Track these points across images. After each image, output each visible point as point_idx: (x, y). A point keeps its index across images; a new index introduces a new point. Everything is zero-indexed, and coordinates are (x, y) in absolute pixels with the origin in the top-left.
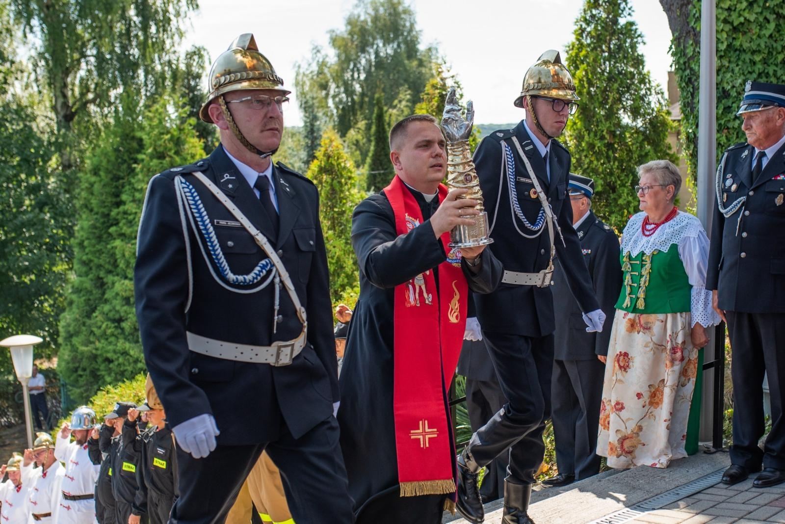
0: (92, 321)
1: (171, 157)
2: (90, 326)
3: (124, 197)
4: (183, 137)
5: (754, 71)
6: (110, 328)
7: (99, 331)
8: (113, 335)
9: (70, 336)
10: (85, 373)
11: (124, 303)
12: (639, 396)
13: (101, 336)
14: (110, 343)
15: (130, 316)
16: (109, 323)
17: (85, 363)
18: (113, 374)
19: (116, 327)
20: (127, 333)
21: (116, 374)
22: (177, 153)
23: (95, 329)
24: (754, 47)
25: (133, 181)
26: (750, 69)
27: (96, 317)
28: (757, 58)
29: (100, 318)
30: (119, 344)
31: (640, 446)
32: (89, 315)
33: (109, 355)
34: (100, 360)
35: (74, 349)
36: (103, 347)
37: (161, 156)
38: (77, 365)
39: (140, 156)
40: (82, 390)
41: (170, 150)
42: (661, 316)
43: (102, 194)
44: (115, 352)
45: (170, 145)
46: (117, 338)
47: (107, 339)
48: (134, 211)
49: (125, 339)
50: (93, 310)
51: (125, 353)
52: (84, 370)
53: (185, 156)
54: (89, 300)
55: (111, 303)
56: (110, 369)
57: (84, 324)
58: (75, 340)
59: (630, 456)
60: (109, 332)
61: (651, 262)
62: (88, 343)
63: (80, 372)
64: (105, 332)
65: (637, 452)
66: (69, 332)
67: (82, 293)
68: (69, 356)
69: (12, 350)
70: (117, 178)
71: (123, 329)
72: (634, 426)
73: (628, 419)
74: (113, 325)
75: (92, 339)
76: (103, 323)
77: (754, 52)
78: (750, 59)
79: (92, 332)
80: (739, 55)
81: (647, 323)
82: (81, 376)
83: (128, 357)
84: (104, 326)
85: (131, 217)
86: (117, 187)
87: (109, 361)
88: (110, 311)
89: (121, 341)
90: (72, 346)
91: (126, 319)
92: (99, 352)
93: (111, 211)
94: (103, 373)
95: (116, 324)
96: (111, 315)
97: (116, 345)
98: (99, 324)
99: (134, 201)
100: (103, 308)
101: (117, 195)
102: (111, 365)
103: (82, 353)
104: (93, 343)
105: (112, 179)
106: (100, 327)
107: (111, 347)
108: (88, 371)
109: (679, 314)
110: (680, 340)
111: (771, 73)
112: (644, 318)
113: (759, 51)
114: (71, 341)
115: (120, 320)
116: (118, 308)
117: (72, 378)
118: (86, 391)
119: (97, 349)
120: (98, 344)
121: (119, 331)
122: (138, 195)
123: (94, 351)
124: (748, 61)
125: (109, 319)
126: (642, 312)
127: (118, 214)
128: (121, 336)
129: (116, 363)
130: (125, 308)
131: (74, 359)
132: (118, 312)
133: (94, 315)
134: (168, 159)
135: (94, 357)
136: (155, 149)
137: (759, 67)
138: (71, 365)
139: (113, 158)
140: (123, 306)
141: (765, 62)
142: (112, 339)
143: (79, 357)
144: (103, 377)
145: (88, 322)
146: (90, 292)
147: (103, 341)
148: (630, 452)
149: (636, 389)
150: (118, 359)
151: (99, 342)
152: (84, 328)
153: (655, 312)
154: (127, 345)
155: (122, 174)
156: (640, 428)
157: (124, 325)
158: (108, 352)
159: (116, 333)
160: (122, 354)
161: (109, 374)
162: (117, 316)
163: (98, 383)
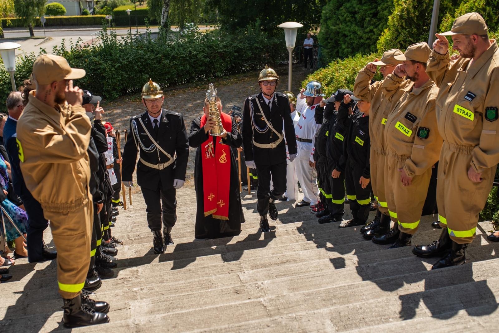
0: (340, 12)
2: (338, 15)
6: (349, 17)
7: (343, 18)
8: (349, 21)
9: (327, 19)
10: (332, 41)
11: (358, 3)
13: (343, 21)
14: (347, 26)
15: (361, 11)
16: (348, 14)
17: (332, 36)
18: (346, 44)
19: (352, 17)
20: (357, 21)
21: (348, 44)
23: (340, 17)
27: (342, 10)
29: (344, 10)
30: (352, 27)
32: (338, 8)
33: (346, 33)
34: (340, 35)
35: (328, 27)
36: (343, 28)
38: (328, 36)
40: (328, 50)
44: (349, 31)
46: (352, 23)
47: (346, 23)
49: (357, 24)
50: (341, 6)
51: (355, 33)
52: (331, 39)
55: (351, 3)
56: (345, 40)
57: (335, 13)
58: (329, 22)
60: (348, 19)
62: (335, 24)
63: (329, 41)
64: (345, 19)
66: (326, 17)
68: (324, 30)
69: (285, 30)
71: (355, 18)
74: (350, 16)
75: (338, 23)
76: (345, 13)
79: (339, 18)
82: (329, 43)
83: (356, 35)
84: (345, 15)
87: (346, 36)
88: (350, 7)
89: (354, 25)
90: (327, 25)
91: (359, 13)
92: (340, 31)
94: (341, 42)
95: (352, 15)
96: (350, 9)
97: (350, 27)
98: (343, 14)
100: (346, 4)
102: (346, 39)
103: (332, 30)
104: (338, 25)
106: (343, 16)
107: (347, 28)
108: (333, 41)
114: (326, 22)
115: (355, 13)
116: (354, 5)
117: (324, 43)
118: (331, 51)
119: (340, 29)
120: (341, 26)
121: (354, 19)
123: (338, 30)
125: (349, 12)
128: (354, 22)
129: (349, 38)
130: (358, 6)
131: (327, 33)
132: (354, 8)
133: (341, 8)
135: (337, 33)
138: (325, 36)
140: (358, 4)
142: (349, 24)
143: (330, 32)
144: (341, 45)
145: (337, 12)
147: (343, 24)
150: (350, 36)
151: (342, 24)
152: (334, 16)
154: (357, 28)
157: (356, 16)
158: (345, 31)
159: (351, 20)
160: (353, 33)
161: (344, 44)
162: (353, 11)
163: (338, 47)
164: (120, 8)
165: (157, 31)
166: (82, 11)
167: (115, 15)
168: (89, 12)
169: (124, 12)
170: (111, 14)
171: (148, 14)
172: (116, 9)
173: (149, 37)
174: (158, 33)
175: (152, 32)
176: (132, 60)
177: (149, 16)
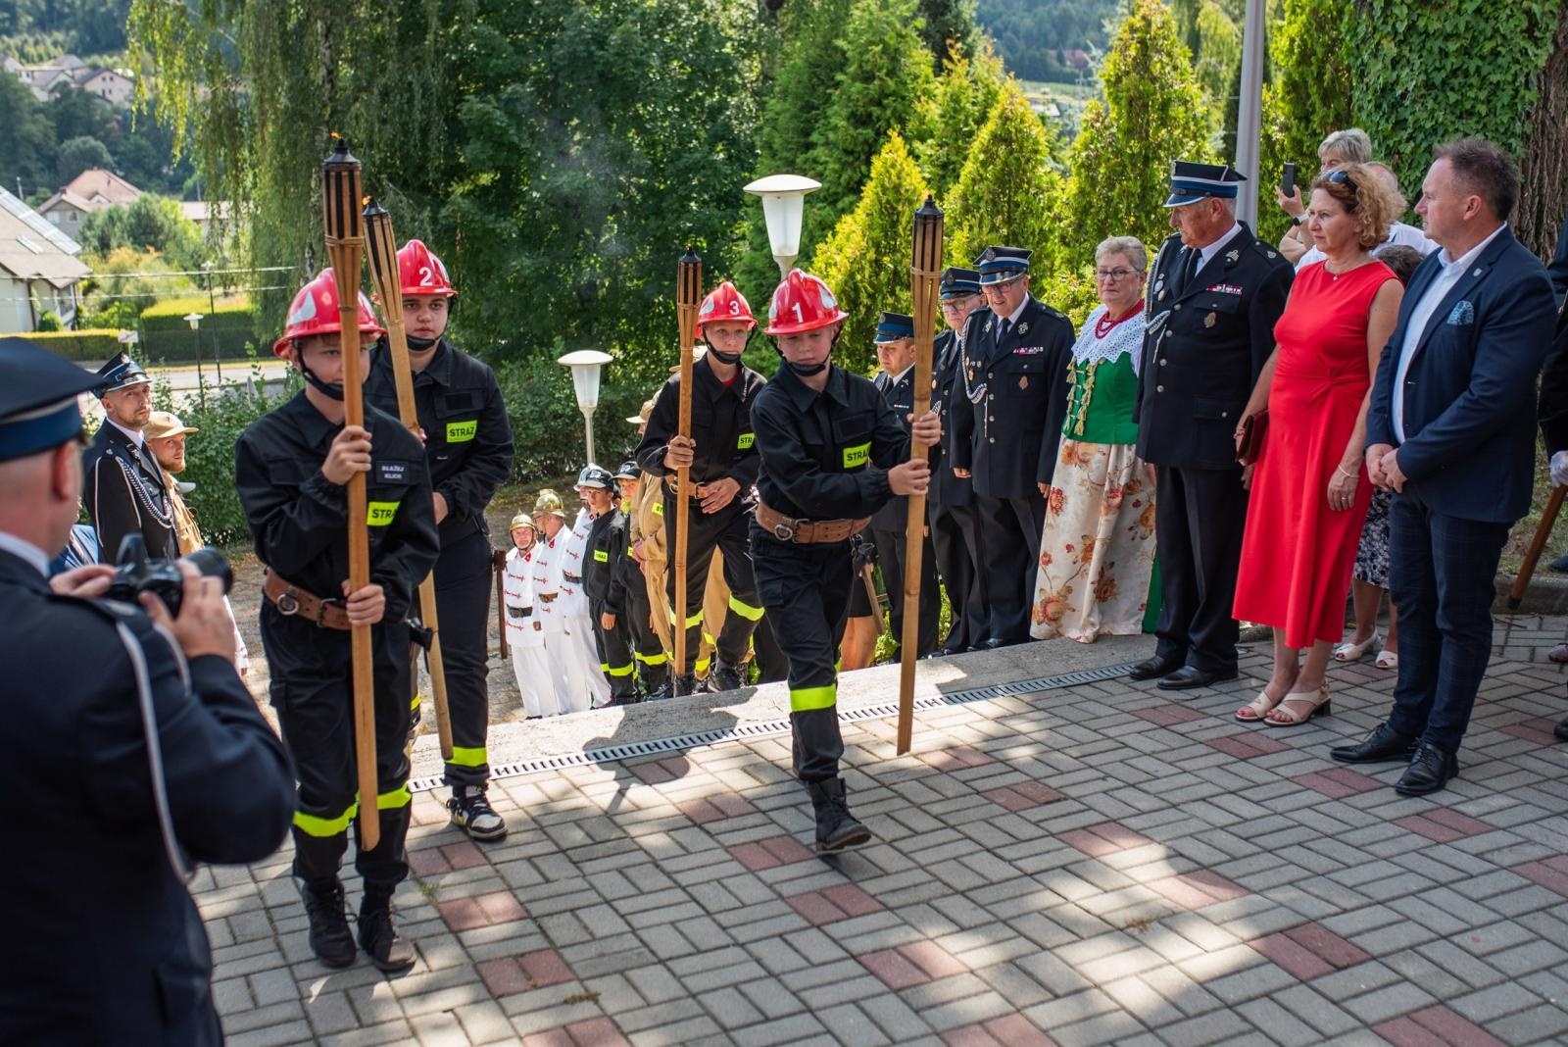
1: (881, 79)
3: (815, 137)
4: (902, 47)
5: (1444, 67)
12: (1069, 548)
22: (891, 73)
24: (1449, 29)
25: (830, 112)
26: (1437, 64)
28: (1452, 46)
31: (1068, 612)
37: (868, 78)
39: (839, 77)
41: (880, 69)
42: (1104, 447)
43: (787, 129)
45: (884, 61)
48: (823, 159)
53: (904, 77)
54: (761, 285)
59: (1054, 624)
61: (1095, 374)
65: (1064, 621)
67: (755, 275)
69: (574, 371)
70: (812, 107)
72: (1061, 586)
73: (1054, 577)
77: (1447, 37)
78: (1441, 49)
80: (1424, 42)
81: (1084, 454)
85: (820, 168)
86: (808, 121)
93: (796, 156)
99: (827, 144)
101: (807, 133)
104: (759, 349)
105: (802, 109)
109: (1126, 447)
110: (1123, 481)
111: (1472, 70)
112: (1082, 448)
113: (1457, 36)
119: (763, 359)
120: (765, 353)
122: (831, 136)
124: (1436, 50)
126: (1082, 439)
127: (805, 162)
134: (876, 82)
136: (860, 66)
137: (1452, 61)
139: (805, 78)
141: (1466, 52)
146: (762, 273)
148: (1055, 620)
149: (1065, 538)
153: (1096, 441)
155: (816, 102)
156: (1069, 590)
164: (162, 309)
165: (283, 375)
166: (38, 318)
167: (147, 329)
168: (63, 319)
169: (177, 321)
170: (135, 325)
171: (253, 324)
172: (148, 312)
173: (261, 393)
174: (285, 382)
175: (267, 378)
176: (214, 453)
177: (256, 330)
